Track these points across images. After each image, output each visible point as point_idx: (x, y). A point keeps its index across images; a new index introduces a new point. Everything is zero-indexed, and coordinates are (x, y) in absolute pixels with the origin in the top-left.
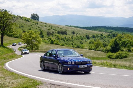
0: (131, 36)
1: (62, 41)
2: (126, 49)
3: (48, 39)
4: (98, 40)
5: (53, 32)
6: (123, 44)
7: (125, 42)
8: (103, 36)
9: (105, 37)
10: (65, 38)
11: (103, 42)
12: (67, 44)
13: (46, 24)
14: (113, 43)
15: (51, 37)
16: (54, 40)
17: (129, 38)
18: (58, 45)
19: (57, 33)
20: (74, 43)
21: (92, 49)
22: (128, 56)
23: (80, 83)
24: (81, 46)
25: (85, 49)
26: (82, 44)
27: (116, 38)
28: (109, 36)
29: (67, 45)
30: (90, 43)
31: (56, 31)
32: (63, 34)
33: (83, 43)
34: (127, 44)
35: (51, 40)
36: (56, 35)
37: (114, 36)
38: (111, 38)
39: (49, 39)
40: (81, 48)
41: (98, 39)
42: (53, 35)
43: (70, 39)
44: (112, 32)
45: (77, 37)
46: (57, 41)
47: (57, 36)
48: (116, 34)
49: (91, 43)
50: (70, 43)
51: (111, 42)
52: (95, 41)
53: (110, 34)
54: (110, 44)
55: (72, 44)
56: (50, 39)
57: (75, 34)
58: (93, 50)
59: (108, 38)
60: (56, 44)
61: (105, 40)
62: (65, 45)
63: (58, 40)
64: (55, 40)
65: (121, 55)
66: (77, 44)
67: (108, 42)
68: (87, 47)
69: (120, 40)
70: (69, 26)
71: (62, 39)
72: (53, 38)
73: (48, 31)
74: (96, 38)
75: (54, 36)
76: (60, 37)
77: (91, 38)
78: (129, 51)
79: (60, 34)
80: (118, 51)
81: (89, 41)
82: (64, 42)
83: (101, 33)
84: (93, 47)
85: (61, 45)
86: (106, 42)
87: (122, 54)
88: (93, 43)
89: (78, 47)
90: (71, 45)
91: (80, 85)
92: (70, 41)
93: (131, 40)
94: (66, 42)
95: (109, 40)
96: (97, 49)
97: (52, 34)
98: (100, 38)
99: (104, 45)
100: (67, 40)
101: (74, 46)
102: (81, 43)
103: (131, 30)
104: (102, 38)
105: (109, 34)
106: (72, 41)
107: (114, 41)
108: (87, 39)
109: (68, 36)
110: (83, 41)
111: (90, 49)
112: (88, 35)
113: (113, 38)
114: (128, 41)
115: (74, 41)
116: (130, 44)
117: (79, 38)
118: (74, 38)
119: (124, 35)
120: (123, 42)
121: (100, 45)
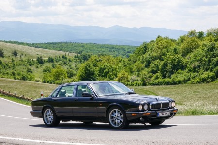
0: (113, 58)
4: (58, 66)
6: (100, 72)
7: (104, 69)
8: (66, 58)
9: (70, 60)
10: (1, 62)
11: (68, 69)
12: (3, 74)
14: (83, 72)
17: (111, 61)
20: (15, 72)
21: (48, 82)
23: (32, 138)
24: (29, 77)
25: (36, 81)
26: (31, 72)
27: (88, 62)
28: (77, 59)
29: (4, 76)
30: (45, 71)
33: (32, 70)
34: (107, 73)
37: (85, 58)
38: (81, 62)
40: (30, 80)
41: (58, 63)
43: (10, 65)
44: (81, 52)
45: (22, 61)
48: (89, 55)
49: (46, 71)
50: (10, 71)
51: (80, 69)
52: (53, 67)
53: (79, 55)
54: (79, 73)
55: (14, 74)
57: (19, 56)
58: (51, 83)
59: (75, 62)
62: (1, 75)
66: (22, 73)
68: (39, 79)
69: (95, 66)
70: (7, 42)
74: (55, 63)
77: (45, 63)
81: (44, 67)
83: (63, 53)
84: (50, 79)
86: (72, 69)
88: (50, 71)
89: (24, 78)
90: (11, 75)
91: (33, 140)
92: (10, 68)
93: (113, 66)
94: (3, 70)
95: (78, 66)
96: (56, 82)
98: (61, 62)
99: (69, 75)
100: (5, 67)
102: (30, 71)
103: (113, 48)
104: (65, 63)
105: (77, 55)
106: (13, 69)
107: (84, 68)
108: (40, 64)
109: (6, 59)
110: (33, 68)
111: (44, 82)
112: (41, 57)
113: (84, 62)
114: (108, 67)
115: (16, 67)
116: (112, 72)
117: (26, 62)
118: (15, 63)
119: (101, 57)
120: (101, 68)
121: (62, 74)
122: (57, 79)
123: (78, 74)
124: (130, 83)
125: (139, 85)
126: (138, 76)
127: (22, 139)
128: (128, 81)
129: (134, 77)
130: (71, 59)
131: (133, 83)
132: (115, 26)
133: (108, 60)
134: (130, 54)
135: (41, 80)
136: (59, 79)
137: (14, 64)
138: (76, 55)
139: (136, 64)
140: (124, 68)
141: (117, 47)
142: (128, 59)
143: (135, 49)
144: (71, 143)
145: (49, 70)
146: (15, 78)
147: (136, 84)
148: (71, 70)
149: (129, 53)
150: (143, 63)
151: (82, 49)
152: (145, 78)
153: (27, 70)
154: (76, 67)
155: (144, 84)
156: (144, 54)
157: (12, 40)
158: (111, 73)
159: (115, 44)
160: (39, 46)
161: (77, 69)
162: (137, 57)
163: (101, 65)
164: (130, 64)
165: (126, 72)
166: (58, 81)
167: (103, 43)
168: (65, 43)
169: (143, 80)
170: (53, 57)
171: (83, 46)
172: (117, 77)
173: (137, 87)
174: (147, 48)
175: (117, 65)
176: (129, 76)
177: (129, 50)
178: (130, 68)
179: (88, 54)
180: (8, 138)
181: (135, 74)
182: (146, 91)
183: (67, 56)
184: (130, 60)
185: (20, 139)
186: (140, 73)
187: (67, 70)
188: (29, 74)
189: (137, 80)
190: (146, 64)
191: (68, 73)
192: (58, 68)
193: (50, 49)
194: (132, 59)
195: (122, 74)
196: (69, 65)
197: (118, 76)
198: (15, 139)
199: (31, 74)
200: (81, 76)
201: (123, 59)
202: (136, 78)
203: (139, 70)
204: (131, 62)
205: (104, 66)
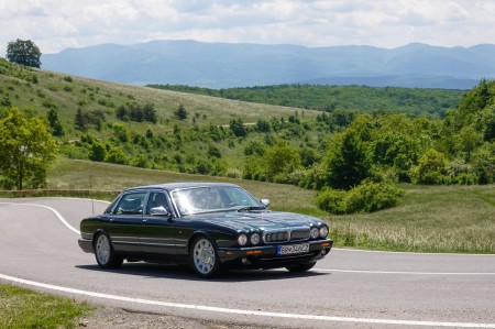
0: (406, 120)
1: (136, 149)
2: (392, 171)
3: (79, 140)
4: (280, 141)
5: (99, 114)
6: (377, 152)
7: (387, 146)
8: (298, 122)
9: (306, 127)
10: (149, 135)
11: (301, 146)
12: (156, 160)
13: (69, 79)
14: (339, 152)
15: (92, 133)
16: (104, 147)
17: (402, 128)
18: (121, 163)
19: (115, 115)
20: (183, 156)
21: (257, 178)
22: (399, 199)
24: (214, 167)
25: (230, 176)
26: (218, 156)
27: (350, 130)
28: (323, 123)
29: (156, 165)
30: (248, 152)
31: (113, 110)
32: (139, 120)
33: (221, 151)
34: (393, 155)
35: (91, 146)
36: (110, 126)
37: (342, 121)
38: (332, 129)
39: (84, 140)
40: (215, 174)
41: (280, 134)
42: (98, 123)
43: (170, 140)
44: (333, 107)
45: (196, 130)
46: (116, 148)
47: (116, 127)
48: (351, 115)
49: (251, 153)
50: (170, 154)
51: (331, 145)
52: (268, 143)
53: (327, 114)
54: (328, 156)
55: (178, 160)
56: (90, 143)
57: (189, 120)
58: (263, 180)
59: (319, 130)
60: (112, 160)
61: (307, 140)
62: (150, 163)
63: (121, 145)
64: (108, 147)
65: (371, 197)
66: (197, 158)
67: (319, 145)
68: (237, 171)
69: (365, 138)
70: (162, 87)
71: (136, 141)
72: (101, 138)
73: (79, 111)
74: (274, 135)
75: (103, 131)
76: (128, 133)
77: (250, 134)
78: (404, 179)
79: (126, 120)
80: (358, 183)
81: (246, 143)
82: (143, 150)
83: (290, 110)
84: (261, 171)
85: (131, 162)
86: (311, 146)
87: (374, 192)
88: (260, 153)
89: (202, 170)
90: (173, 163)
92: (169, 146)
93: (408, 138)
94: (154, 153)
95: (324, 140)
96: (276, 177)
97: (96, 120)
98: (287, 130)
99: (305, 161)
100: (158, 144)
101: (187, 166)
102: (214, 153)
103: (408, 96)
104: (296, 133)
105: (324, 115)
106: (178, 149)
107: (341, 143)
108: (237, 136)
109: (162, 127)
110: (221, 146)
111: (248, 177)
112: (240, 121)
113: (339, 131)
114: (396, 140)
115: (185, 145)
116: (406, 152)
117: (206, 133)
118: (182, 136)
119: (380, 119)
120: (379, 144)
121: (288, 159)
122: (277, 171)
123: (325, 158)
124: (448, 178)
125: (469, 183)
126: (467, 161)
127: (204, 308)
128: (444, 172)
129: (459, 162)
130: (309, 124)
131: (457, 178)
132: (412, 45)
133: (396, 124)
134: (448, 110)
135: (240, 173)
136: (282, 171)
137: (179, 138)
138: (321, 113)
139: (462, 132)
140: (433, 142)
141: (416, 93)
142: (442, 122)
143: (460, 97)
144: (317, 317)
145: (257, 151)
146: (182, 170)
147: (464, 179)
148: (309, 149)
149: (446, 106)
150: (479, 129)
151: (333, 100)
152: (486, 165)
153: (207, 150)
154: (320, 141)
155: (483, 181)
156: (482, 108)
157: (172, 84)
158: (404, 156)
159: (412, 87)
160: (235, 95)
161: (324, 147)
162: (464, 117)
163: (380, 136)
164: (449, 134)
165: (440, 150)
166: (281, 176)
167: (383, 85)
168: (294, 86)
169: (480, 170)
170: (267, 119)
171: (337, 93)
172: (417, 164)
173: (466, 187)
174: (488, 95)
175: (418, 137)
176: (446, 162)
177: (445, 101)
178: (448, 142)
179: (348, 111)
180: (171, 305)
181: (461, 156)
182: (488, 195)
183: (299, 118)
184: (448, 124)
185: (200, 307)
186: (473, 154)
187: (301, 150)
188: (213, 161)
189: (466, 171)
190: (487, 132)
191: (303, 156)
192: (280, 145)
193: (260, 102)
194: (452, 121)
195: (429, 157)
196: (304, 138)
197: (420, 161)
198: (187, 306)
199: (217, 160)
200: (333, 163)
201: (431, 122)
202: (463, 167)
203: (469, 147)
204: (450, 129)
205: (387, 139)
